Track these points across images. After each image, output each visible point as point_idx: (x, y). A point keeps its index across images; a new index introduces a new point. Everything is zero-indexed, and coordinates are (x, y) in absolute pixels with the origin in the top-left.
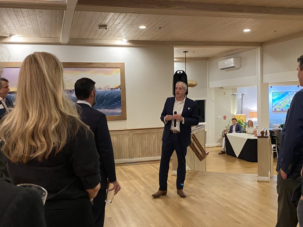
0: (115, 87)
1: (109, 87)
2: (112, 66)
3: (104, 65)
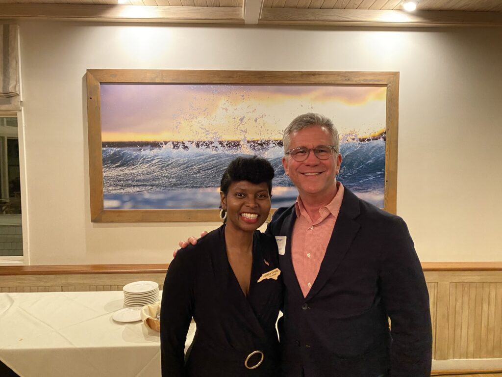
0: (372, 134)
1: (356, 136)
2: (366, 80)
3: (347, 78)
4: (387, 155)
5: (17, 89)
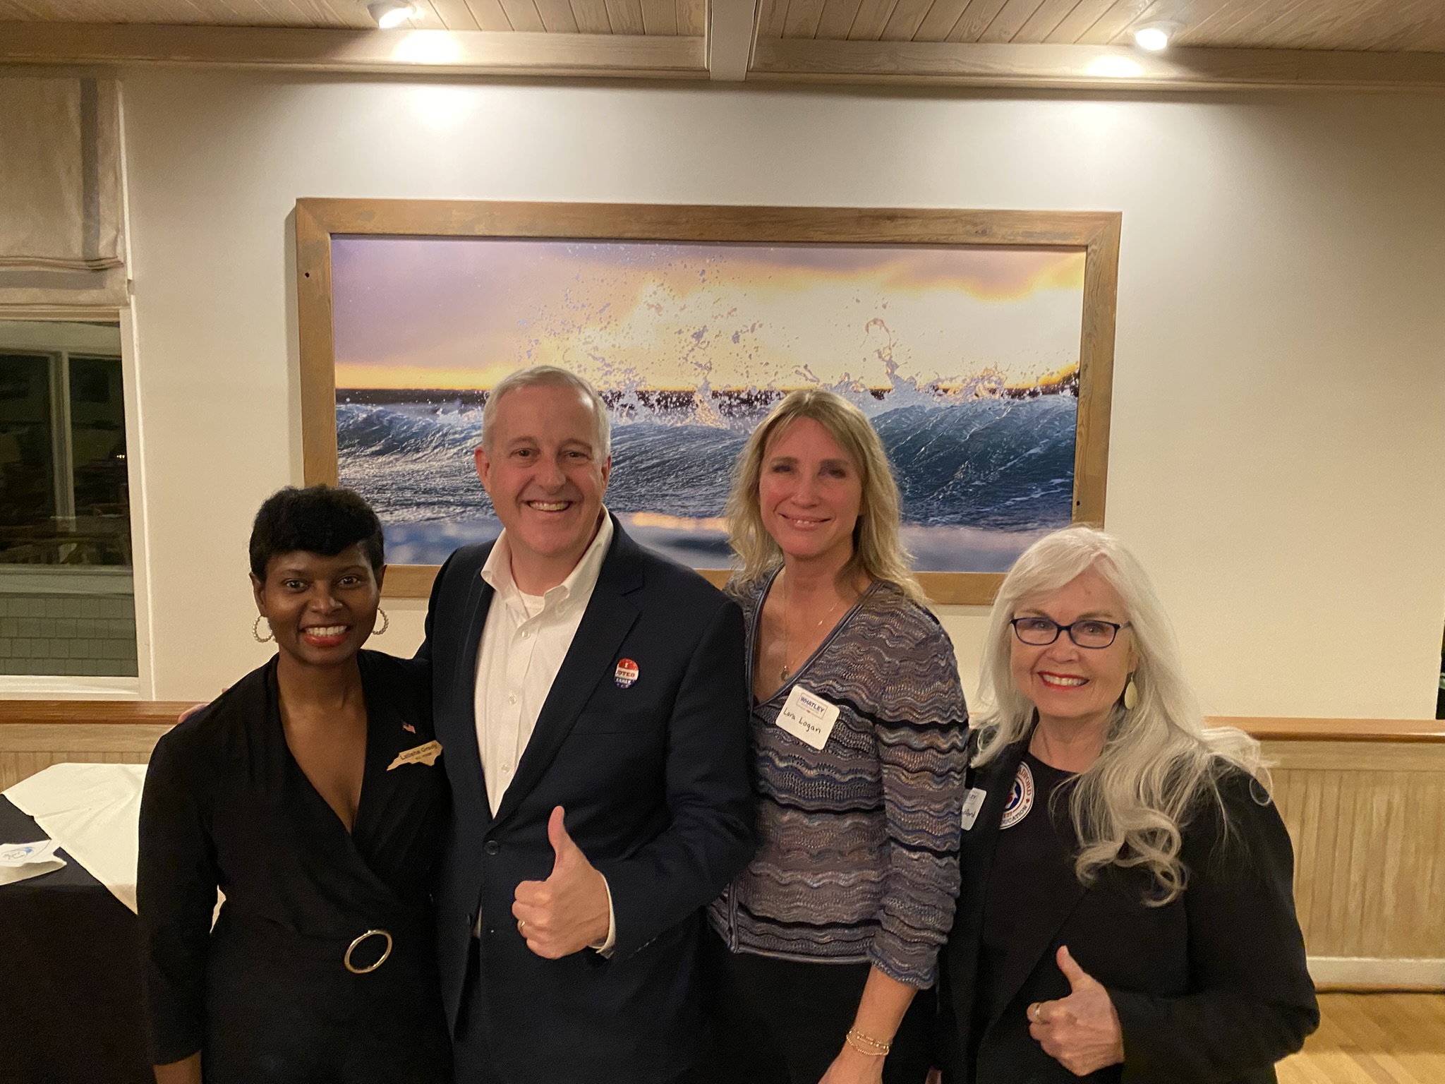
0: (1044, 379)
1: (1000, 382)
2: (1030, 234)
3: (980, 228)
4: (1080, 433)
5: (119, 249)
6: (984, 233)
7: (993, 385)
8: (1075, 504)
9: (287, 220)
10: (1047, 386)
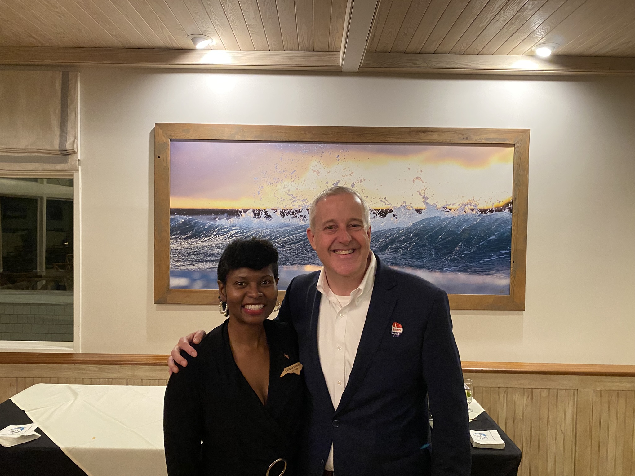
0: (496, 204)
1: (476, 206)
2: (489, 139)
3: (465, 136)
4: (513, 229)
5: (75, 146)
6: (467, 138)
7: (472, 207)
8: (512, 262)
9: (151, 133)
10: (498, 208)
